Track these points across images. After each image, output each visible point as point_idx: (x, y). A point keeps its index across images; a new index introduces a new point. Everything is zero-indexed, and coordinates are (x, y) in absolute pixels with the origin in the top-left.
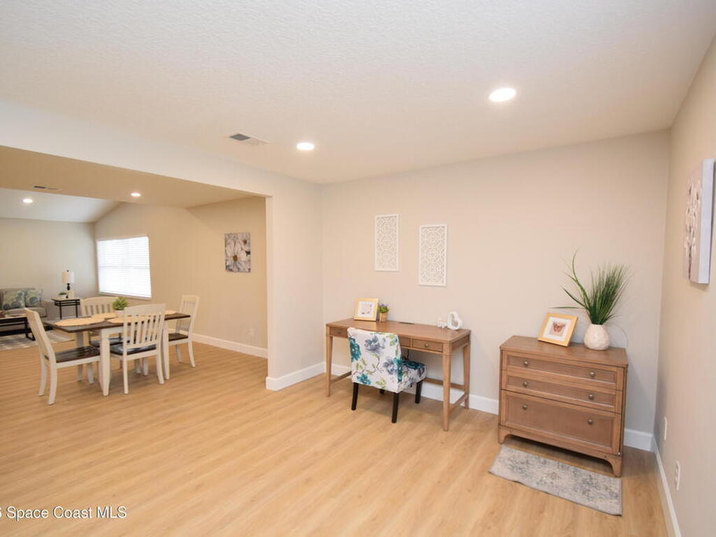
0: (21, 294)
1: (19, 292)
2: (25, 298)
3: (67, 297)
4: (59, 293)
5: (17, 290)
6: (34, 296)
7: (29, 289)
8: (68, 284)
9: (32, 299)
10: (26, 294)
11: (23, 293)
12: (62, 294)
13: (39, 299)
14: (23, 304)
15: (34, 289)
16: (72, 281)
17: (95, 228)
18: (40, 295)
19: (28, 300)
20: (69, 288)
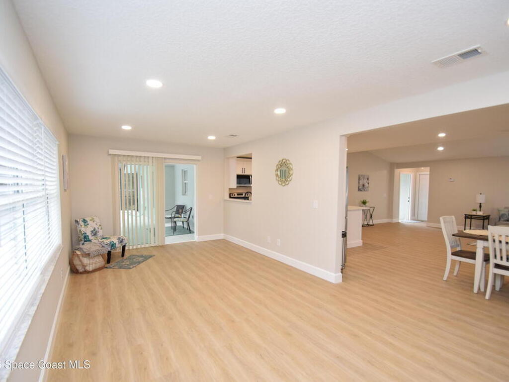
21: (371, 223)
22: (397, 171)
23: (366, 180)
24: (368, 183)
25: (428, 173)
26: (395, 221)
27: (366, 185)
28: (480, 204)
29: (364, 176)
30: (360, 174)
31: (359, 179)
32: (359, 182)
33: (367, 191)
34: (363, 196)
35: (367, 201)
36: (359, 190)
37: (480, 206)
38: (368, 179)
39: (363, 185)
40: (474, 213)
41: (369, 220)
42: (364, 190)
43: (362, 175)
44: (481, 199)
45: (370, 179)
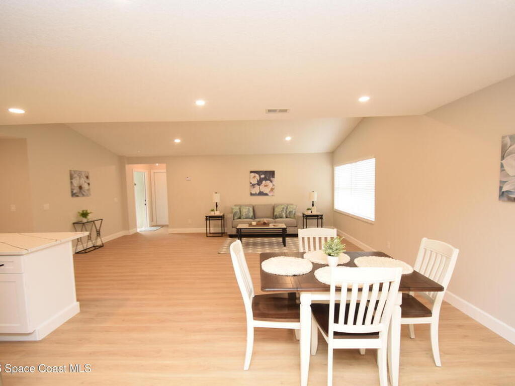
0: (284, 208)
1: (282, 207)
2: (286, 211)
3: (312, 212)
4: (307, 208)
5: (282, 205)
6: (291, 210)
7: (288, 205)
8: (313, 202)
9: (290, 212)
10: (287, 208)
11: (285, 208)
12: (308, 209)
13: (294, 213)
14: (284, 216)
15: (292, 205)
16: (315, 200)
17: (335, 156)
18: (295, 209)
19: (288, 212)
20: (313, 205)
21: (99, 243)
22: (128, 167)
23: (83, 180)
24: (89, 184)
25: (165, 171)
26: (132, 232)
27: (85, 186)
28: (217, 203)
29: (80, 174)
30: (71, 169)
31: (72, 178)
32: (71, 182)
33: (87, 196)
34: (81, 204)
35: (89, 212)
36: (73, 195)
37: (217, 206)
38: (87, 177)
39: (80, 188)
40: (212, 214)
41: (96, 239)
42: (83, 195)
43: (74, 171)
44: (217, 198)
45: (90, 177)
